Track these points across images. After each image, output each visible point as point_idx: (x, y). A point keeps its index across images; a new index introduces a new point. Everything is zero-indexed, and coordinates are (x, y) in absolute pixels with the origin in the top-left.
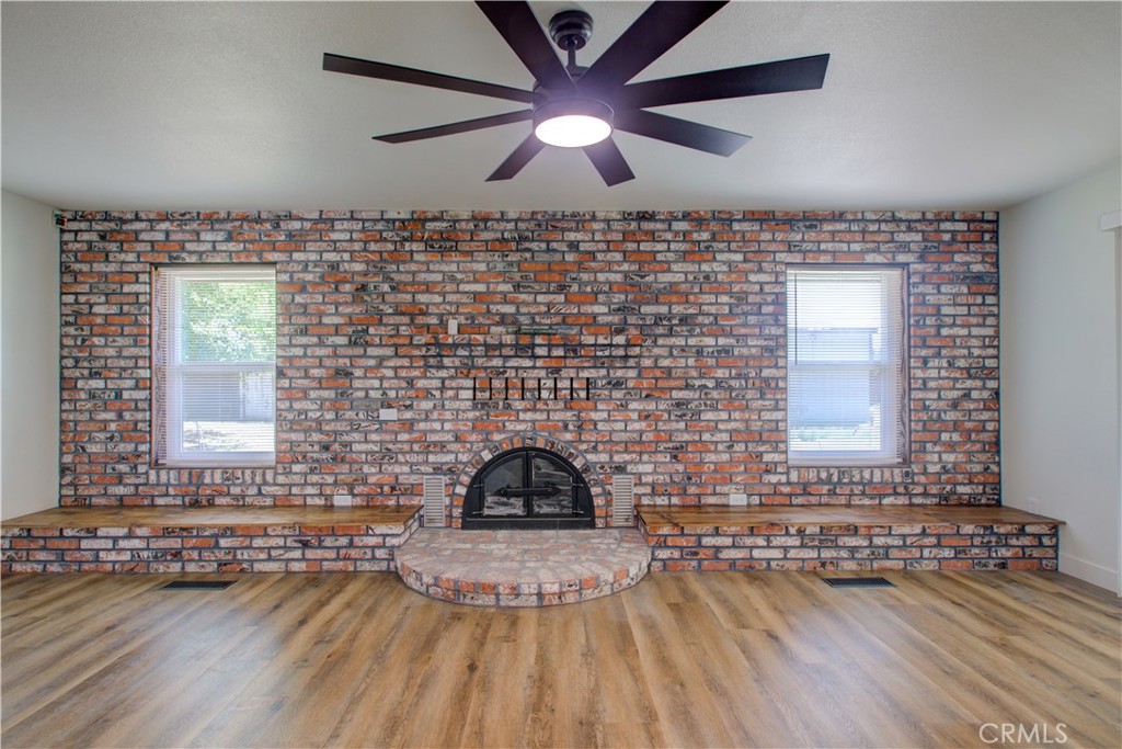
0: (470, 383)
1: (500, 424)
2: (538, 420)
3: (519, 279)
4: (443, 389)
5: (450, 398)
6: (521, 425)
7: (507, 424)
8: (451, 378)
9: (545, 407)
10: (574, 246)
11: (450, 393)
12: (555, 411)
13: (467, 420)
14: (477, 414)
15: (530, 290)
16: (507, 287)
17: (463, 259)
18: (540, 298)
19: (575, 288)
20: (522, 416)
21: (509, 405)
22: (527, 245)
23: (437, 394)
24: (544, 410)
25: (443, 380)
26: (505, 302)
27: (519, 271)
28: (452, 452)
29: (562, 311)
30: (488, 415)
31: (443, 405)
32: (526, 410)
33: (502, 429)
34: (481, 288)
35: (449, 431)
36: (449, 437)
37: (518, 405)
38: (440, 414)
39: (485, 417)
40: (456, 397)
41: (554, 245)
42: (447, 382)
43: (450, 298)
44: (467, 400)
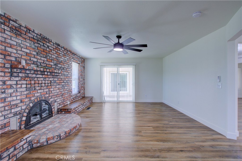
0: (25, 82)
1: (34, 95)
2: (42, 92)
3: (37, 52)
4: (17, 84)
5: (19, 88)
6: (38, 94)
7: (35, 94)
8: (19, 80)
10: (48, 46)
11: (19, 86)
12: (45, 89)
13: (24, 94)
14: (27, 92)
15: (40, 55)
16: (35, 53)
17: (23, 40)
18: (42, 58)
19: (48, 58)
20: (38, 91)
21: (35, 88)
22: (39, 42)
23: (15, 86)
24: (43, 89)
25: (17, 81)
26: (34, 58)
27: (38, 49)
28: (20, 107)
29: (46, 63)
30: (30, 92)
31: (17, 90)
32: (39, 90)
33: (34, 96)
34: (28, 51)
35: (18, 100)
36: (19, 101)
37: (37, 88)
38: (16, 94)
39: (29, 93)
40: (21, 87)
41: (45, 45)
42: (18, 82)
43: (19, 52)
44: (25, 88)
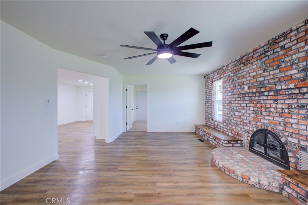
0: (252, 105)
1: (259, 120)
2: (270, 120)
3: (265, 67)
4: (247, 107)
5: (248, 110)
6: (265, 121)
7: (261, 120)
8: (248, 103)
9: (273, 115)
10: (283, 48)
11: (248, 108)
12: (276, 117)
13: (252, 117)
14: (254, 115)
15: (268, 70)
16: (261, 72)
17: (251, 66)
18: (271, 73)
19: (283, 65)
20: (265, 117)
21: (262, 113)
22: (267, 54)
23: (245, 108)
24: (272, 116)
25: (247, 104)
26: (261, 77)
27: (265, 64)
28: (249, 126)
29: (278, 76)
30: (256, 116)
31: (247, 112)
32: (267, 116)
33: (260, 122)
34: (254, 74)
35: (248, 120)
36: (248, 122)
37: (264, 113)
38: (246, 114)
39: (256, 117)
40: (249, 110)
41: (276, 50)
42: (247, 105)
43: (248, 79)
44: (252, 110)
